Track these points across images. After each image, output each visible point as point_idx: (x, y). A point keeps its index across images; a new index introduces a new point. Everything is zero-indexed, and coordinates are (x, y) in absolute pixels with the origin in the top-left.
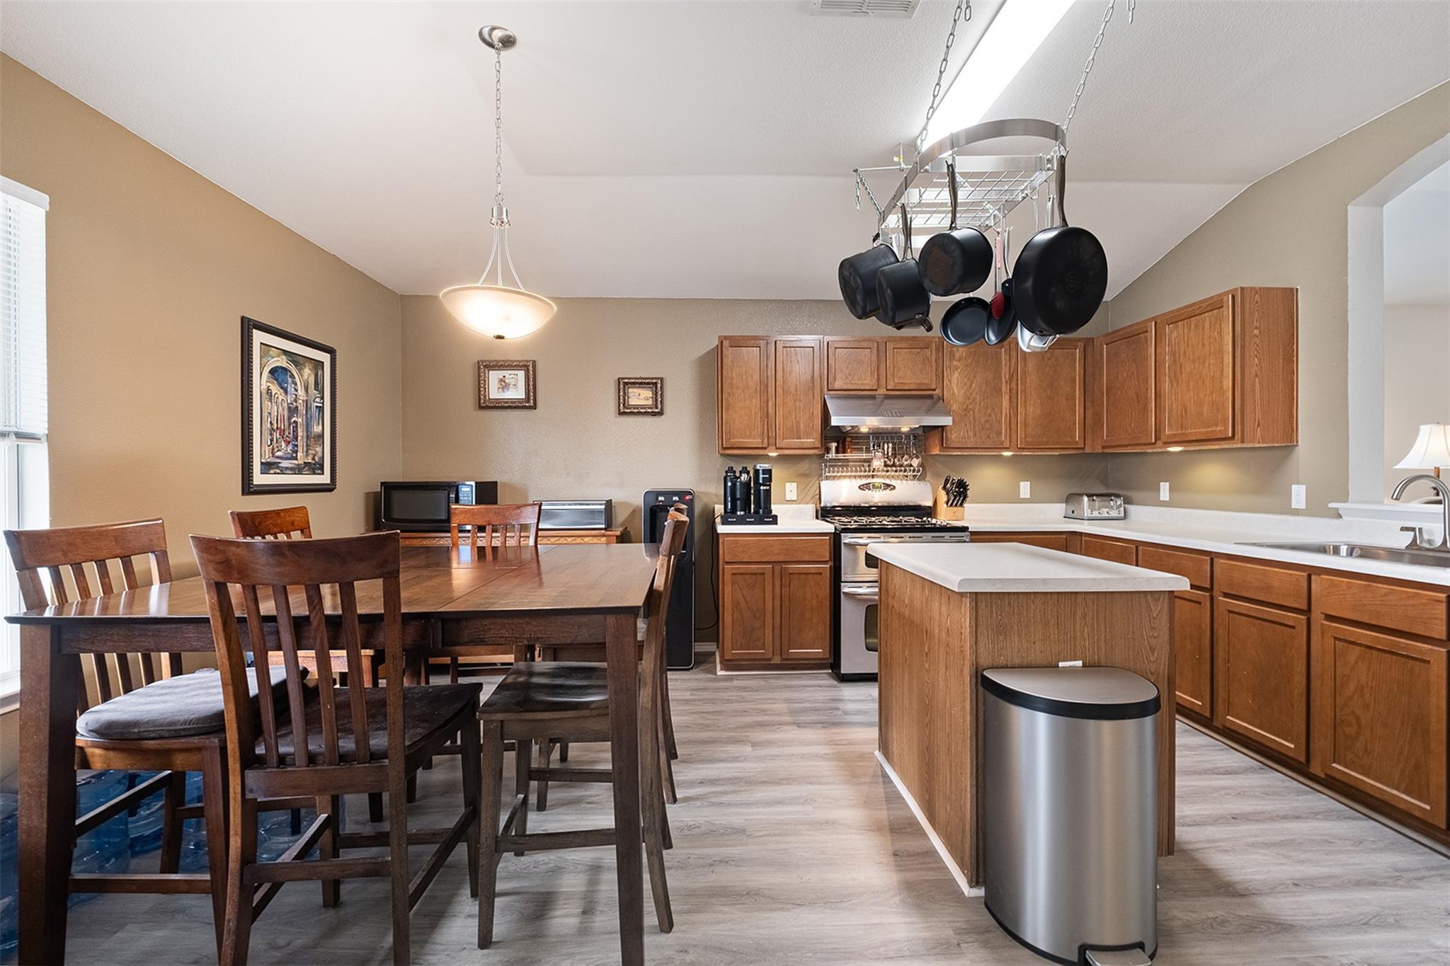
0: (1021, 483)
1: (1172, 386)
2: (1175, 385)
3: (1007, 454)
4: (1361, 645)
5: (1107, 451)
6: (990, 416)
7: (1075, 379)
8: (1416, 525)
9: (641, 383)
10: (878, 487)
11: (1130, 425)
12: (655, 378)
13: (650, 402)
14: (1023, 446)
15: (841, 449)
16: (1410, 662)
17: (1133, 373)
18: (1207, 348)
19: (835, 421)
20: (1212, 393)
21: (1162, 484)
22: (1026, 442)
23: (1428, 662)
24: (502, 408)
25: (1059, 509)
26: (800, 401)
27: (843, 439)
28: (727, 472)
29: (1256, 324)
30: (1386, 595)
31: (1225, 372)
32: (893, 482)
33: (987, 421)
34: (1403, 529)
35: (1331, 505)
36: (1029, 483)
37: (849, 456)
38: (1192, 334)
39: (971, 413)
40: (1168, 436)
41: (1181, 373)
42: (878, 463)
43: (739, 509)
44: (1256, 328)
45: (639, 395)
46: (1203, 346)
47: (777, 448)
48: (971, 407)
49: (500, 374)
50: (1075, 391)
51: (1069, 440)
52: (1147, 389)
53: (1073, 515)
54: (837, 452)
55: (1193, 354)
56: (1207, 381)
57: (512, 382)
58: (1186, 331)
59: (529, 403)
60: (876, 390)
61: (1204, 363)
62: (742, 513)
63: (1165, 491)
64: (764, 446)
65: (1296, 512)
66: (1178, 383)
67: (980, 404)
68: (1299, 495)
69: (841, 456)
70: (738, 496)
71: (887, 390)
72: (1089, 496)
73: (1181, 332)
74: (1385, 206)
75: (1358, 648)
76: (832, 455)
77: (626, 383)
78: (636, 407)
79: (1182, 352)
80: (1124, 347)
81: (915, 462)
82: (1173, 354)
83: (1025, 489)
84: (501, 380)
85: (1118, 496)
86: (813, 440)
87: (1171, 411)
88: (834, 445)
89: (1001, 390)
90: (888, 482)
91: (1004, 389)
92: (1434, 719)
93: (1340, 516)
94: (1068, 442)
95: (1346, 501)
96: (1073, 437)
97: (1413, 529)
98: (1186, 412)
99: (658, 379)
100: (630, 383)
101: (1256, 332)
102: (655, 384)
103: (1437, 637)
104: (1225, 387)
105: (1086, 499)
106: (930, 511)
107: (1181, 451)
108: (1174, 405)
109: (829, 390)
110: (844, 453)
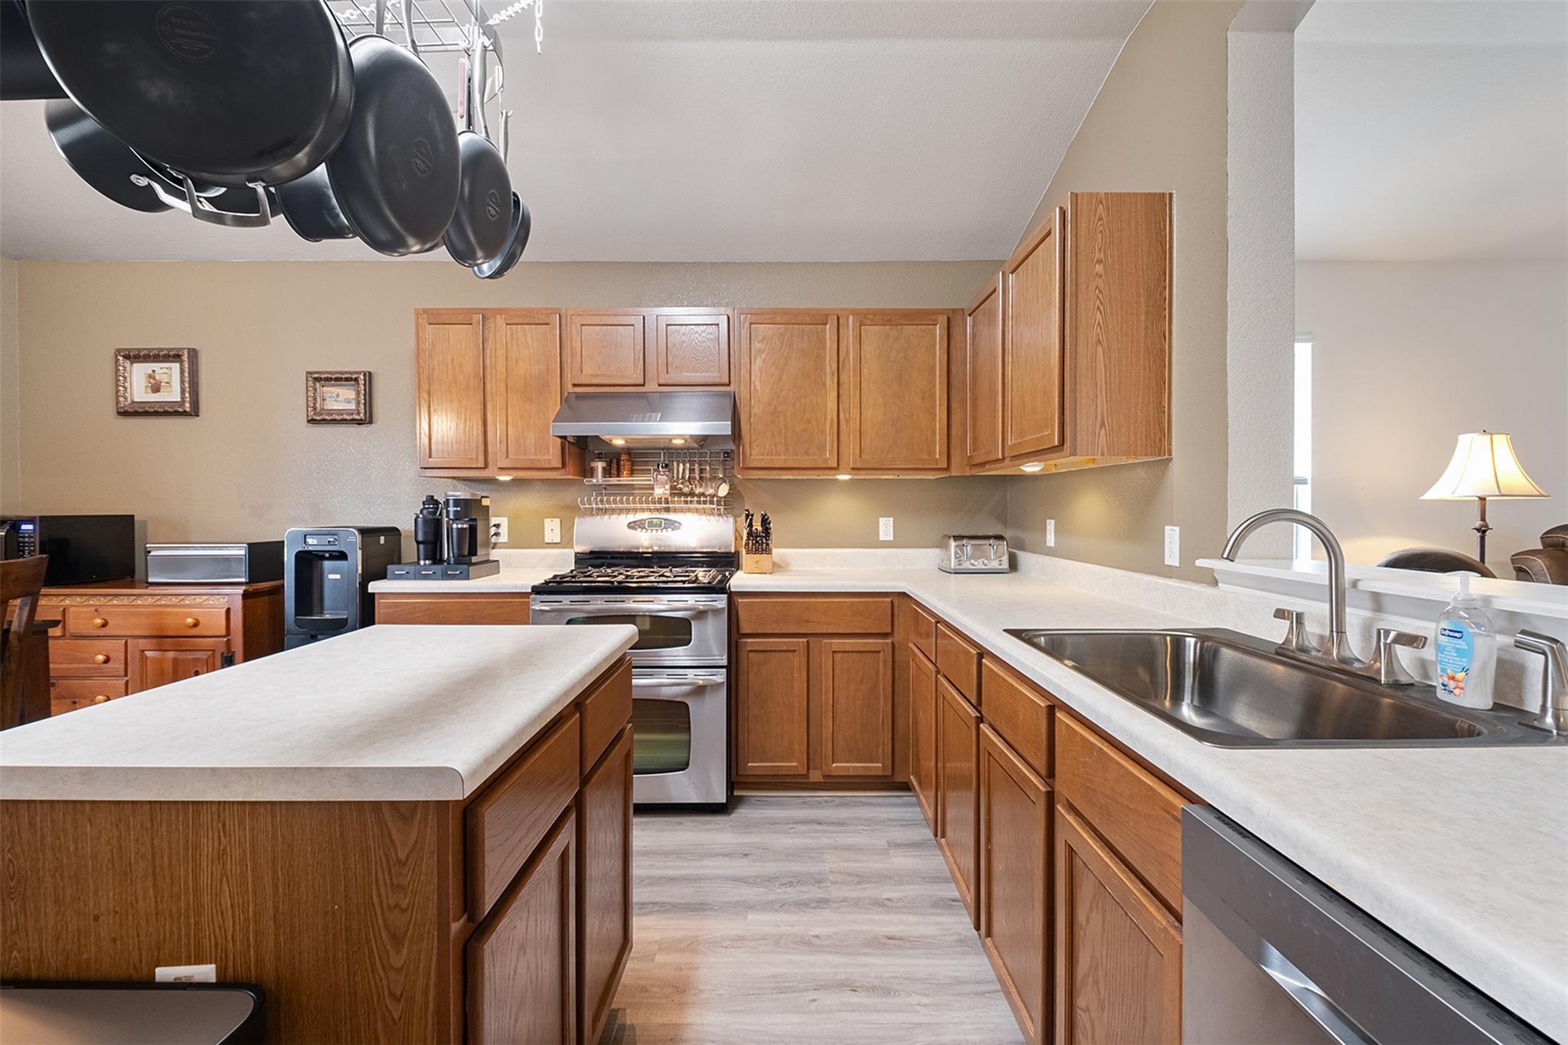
0: (881, 519)
1: (1014, 370)
2: (1016, 366)
3: (844, 477)
6: (809, 421)
7: (933, 368)
9: (337, 379)
10: (656, 525)
11: (985, 434)
12: (356, 373)
13: (353, 406)
14: (858, 466)
15: (614, 471)
17: (988, 354)
18: (1041, 302)
21: (1048, 521)
22: (863, 460)
24: (156, 414)
25: (935, 556)
27: (609, 456)
28: (424, 503)
29: (1098, 255)
32: (678, 518)
33: (804, 430)
34: (1278, 611)
35: (1201, 563)
36: (892, 519)
37: (625, 479)
38: (1029, 285)
39: (782, 418)
40: (1013, 448)
41: (1021, 345)
42: (663, 491)
43: (422, 556)
44: (1099, 262)
45: (338, 396)
46: (1037, 299)
47: (499, 469)
48: (780, 408)
49: (149, 367)
50: (934, 386)
51: (926, 457)
52: (996, 377)
54: (607, 472)
55: (1030, 314)
56: (1040, 356)
57: (165, 378)
58: (1027, 279)
59: (190, 409)
60: (643, 385)
61: (1038, 325)
62: (427, 562)
63: (1050, 533)
64: (481, 466)
65: (1163, 571)
66: (1018, 363)
67: (794, 405)
69: (614, 481)
71: (660, 385)
72: (957, 538)
73: (1021, 280)
74: (1296, 31)
76: (599, 478)
77: (317, 380)
78: (330, 412)
79: (1022, 313)
80: (981, 316)
81: (724, 490)
82: (1015, 318)
83: (886, 528)
84: (150, 376)
85: (1001, 538)
86: (550, 457)
87: (1013, 407)
88: (599, 466)
89: (824, 384)
90: (672, 517)
91: (828, 382)
93: (1215, 583)
94: (924, 460)
96: (931, 453)
97: (1290, 615)
98: (1024, 409)
99: (360, 373)
100: (322, 379)
101: (1099, 268)
102: (356, 380)
105: (952, 543)
109: (573, 385)
110: (618, 476)
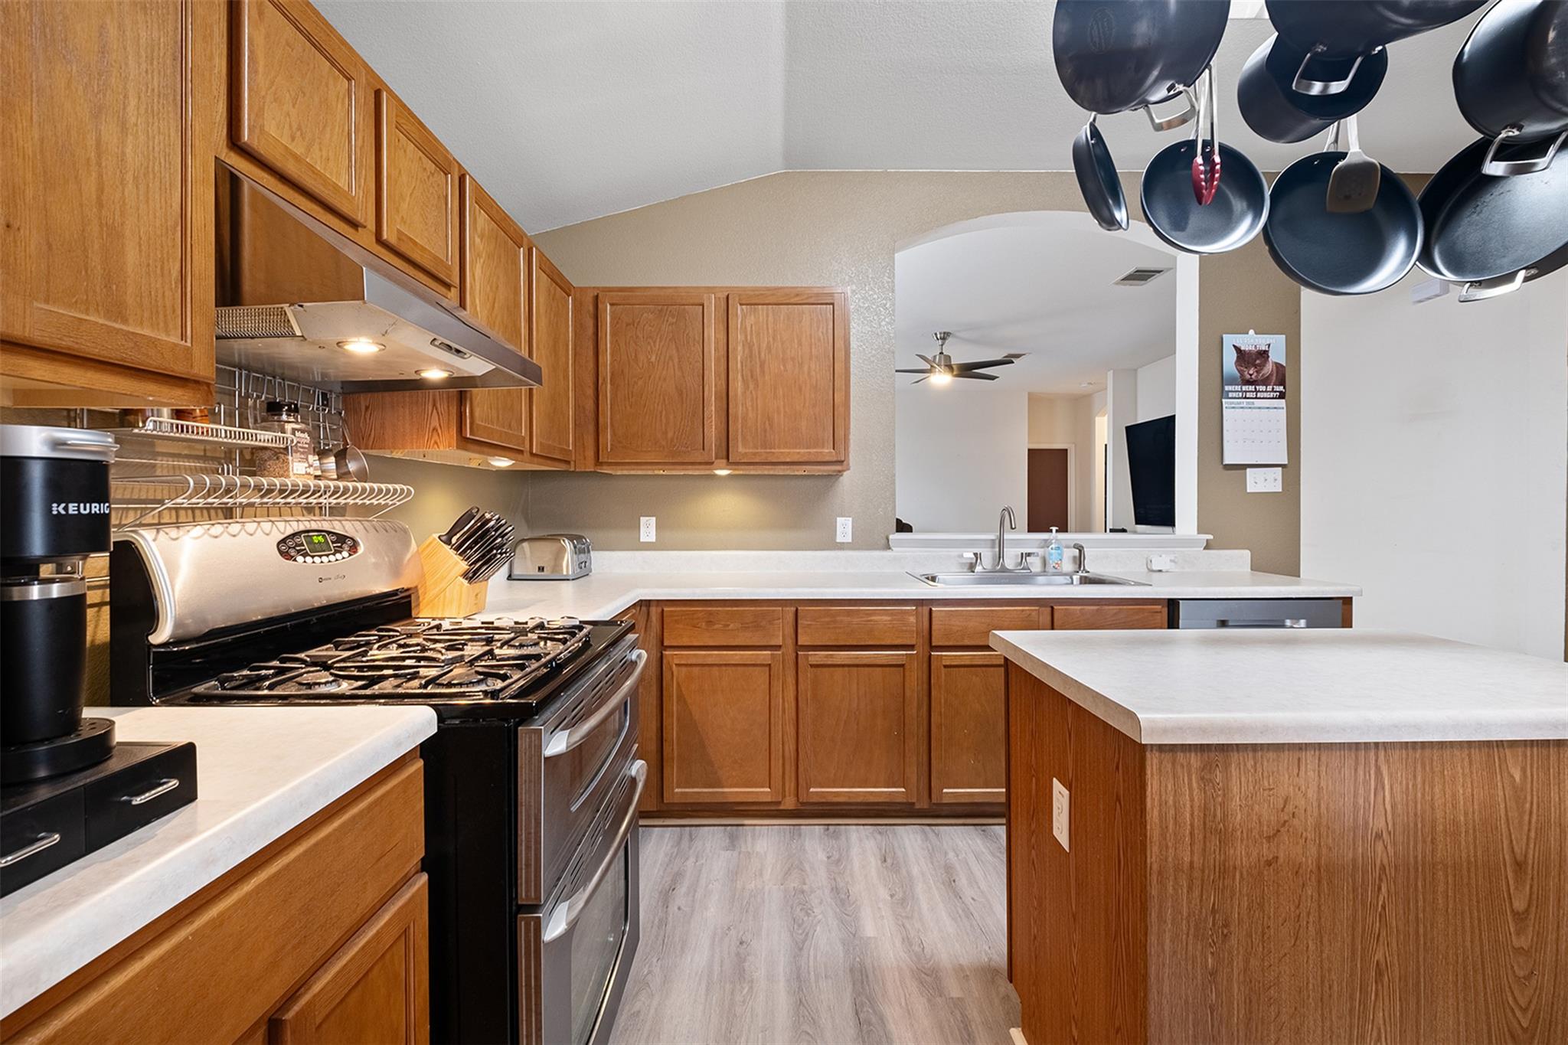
1: (748, 387)
2: (751, 386)
3: (502, 463)
5: (608, 469)
11: (666, 433)
14: (537, 452)
17: (671, 358)
18: (806, 349)
20: (815, 405)
21: (643, 520)
31: (837, 384)
35: (891, 537)
38: (778, 326)
40: (743, 454)
41: (763, 372)
46: (797, 344)
51: (565, 447)
52: (702, 386)
55: (781, 352)
56: (803, 390)
58: (771, 319)
61: (798, 366)
63: (648, 528)
65: (842, 547)
66: (757, 385)
68: (844, 529)
71: (379, 241)
73: (758, 319)
79: (764, 345)
80: (648, 315)
82: (750, 345)
87: (744, 419)
89: (519, 331)
91: (523, 331)
93: (888, 548)
94: (565, 450)
98: (771, 426)
104: (837, 402)
107: (729, 475)
108: (750, 414)
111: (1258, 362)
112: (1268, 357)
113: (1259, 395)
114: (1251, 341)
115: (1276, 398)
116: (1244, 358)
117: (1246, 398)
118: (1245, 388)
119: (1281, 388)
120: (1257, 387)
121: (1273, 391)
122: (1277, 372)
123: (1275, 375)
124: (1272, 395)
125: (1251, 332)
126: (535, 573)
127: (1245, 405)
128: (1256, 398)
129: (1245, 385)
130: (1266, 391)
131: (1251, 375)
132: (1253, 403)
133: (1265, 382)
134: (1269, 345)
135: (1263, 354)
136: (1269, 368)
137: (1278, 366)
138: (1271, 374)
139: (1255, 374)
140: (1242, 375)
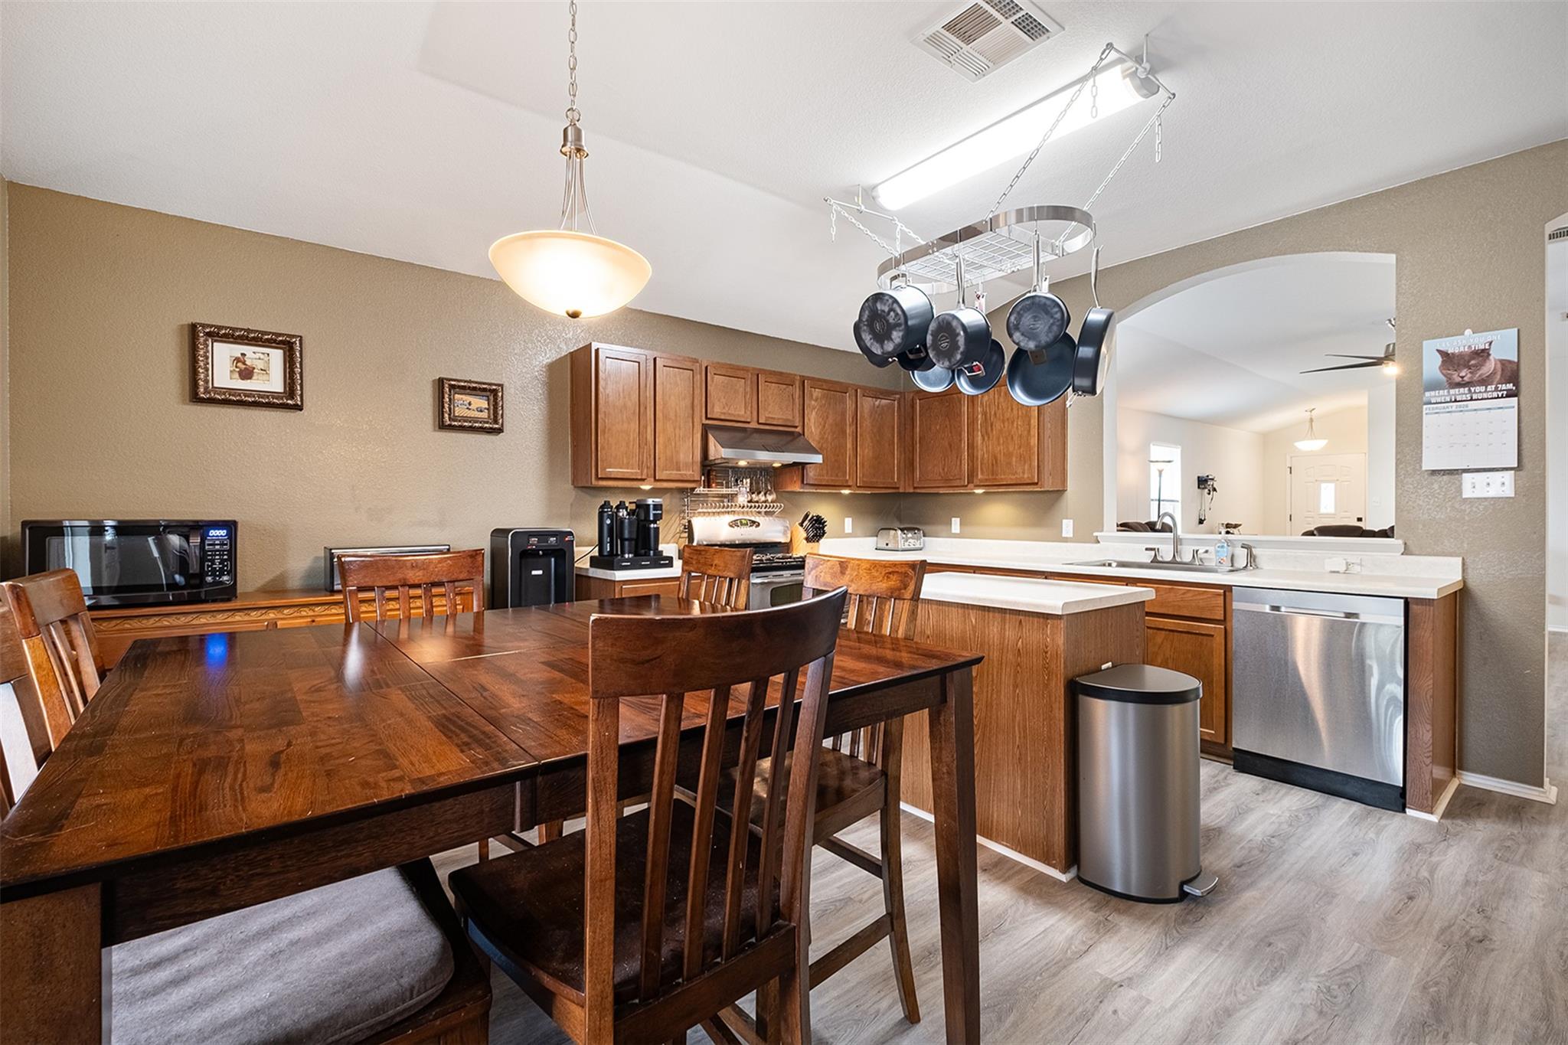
0: (846, 519)
1: (984, 439)
2: (986, 438)
3: (846, 492)
4: (1166, 630)
5: (918, 491)
6: (838, 455)
8: (1156, 546)
9: (474, 389)
10: (745, 524)
12: (495, 385)
13: (485, 415)
14: (860, 485)
16: (1200, 637)
17: (947, 426)
18: (1015, 412)
19: (712, 455)
20: (1020, 447)
21: (953, 519)
22: (863, 482)
23: (1212, 636)
24: (241, 403)
25: (872, 541)
26: (680, 429)
27: (711, 471)
28: (602, 507)
30: (1184, 594)
31: (1032, 433)
32: (757, 519)
33: (836, 461)
34: (1147, 549)
35: (1095, 534)
36: (852, 519)
38: (1002, 400)
39: (825, 451)
40: (981, 481)
41: (992, 429)
42: (742, 499)
45: (468, 404)
46: (1012, 409)
47: (655, 480)
49: (237, 350)
50: (894, 438)
51: (890, 480)
52: (960, 441)
53: (887, 547)
54: (704, 486)
55: (1003, 415)
56: (1015, 438)
57: (259, 365)
58: (996, 396)
59: (289, 400)
60: (749, 423)
61: (1013, 423)
62: (631, 556)
63: (956, 523)
64: (644, 477)
65: (1066, 540)
66: (989, 437)
68: (1068, 527)
70: (626, 535)
71: (758, 424)
72: (902, 530)
73: (991, 397)
75: (1163, 632)
76: (700, 489)
77: (452, 387)
78: (463, 419)
79: (993, 413)
80: (937, 403)
81: (770, 498)
82: (984, 414)
83: (849, 525)
84: (237, 360)
85: (919, 530)
86: (695, 472)
87: (982, 459)
89: (846, 432)
90: (753, 519)
92: (1216, 673)
93: (1100, 542)
94: (887, 482)
95: (1102, 531)
96: (893, 478)
97: (1154, 549)
98: (996, 462)
99: (498, 385)
100: (459, 387)
102: (493, 391)
103: (1218, 618)
104: (1032, 444)
105: (899, 532)
106: (786, 547)
107: (982, 492)
108: (986, 456)
109: (707, 418)
110: (709, 487)
111: (1473, 362)
112: (1489, 355)
113: (1475, 397)
114: (1461, 343)
115: (1502, 397)
116: (1448, 359)
117: (1456, 401)
118: (1452, 391)
119: (1510, 386)
120: (1473, 389)
121: (1496, 389)
122: (1503, 370)
123: (1499, 373)
124: (1495, 394)
125: (1468, 332)
126: (884, 546)
127: (1454, 409)
128: (1471, 400)
129: (1453, 388)
130: (1486, 391)
131: (1462, 377)
132: (1467, 406)
133: (1484, 382)
134: (1491, 343)
135: (1483, 354)
136: (1489, 367)
137: (1504, 363)
138: (1494, 373)
139: (1469, 375)
140: (1449, 378)
